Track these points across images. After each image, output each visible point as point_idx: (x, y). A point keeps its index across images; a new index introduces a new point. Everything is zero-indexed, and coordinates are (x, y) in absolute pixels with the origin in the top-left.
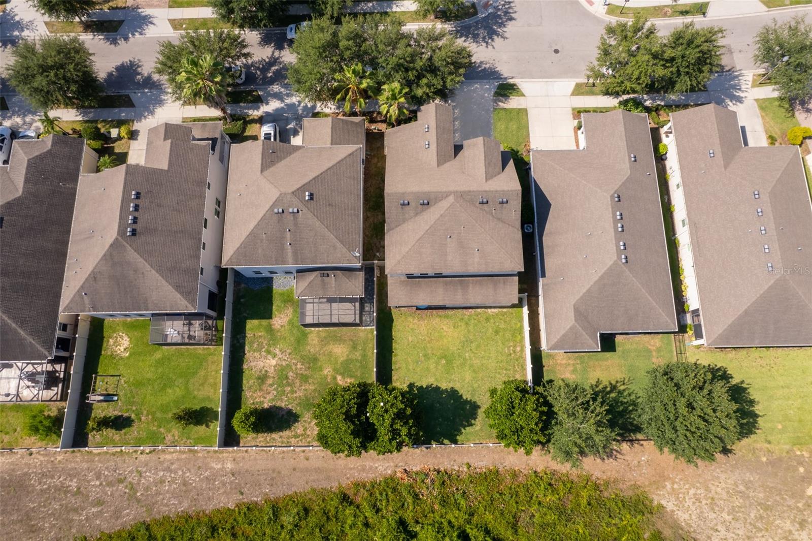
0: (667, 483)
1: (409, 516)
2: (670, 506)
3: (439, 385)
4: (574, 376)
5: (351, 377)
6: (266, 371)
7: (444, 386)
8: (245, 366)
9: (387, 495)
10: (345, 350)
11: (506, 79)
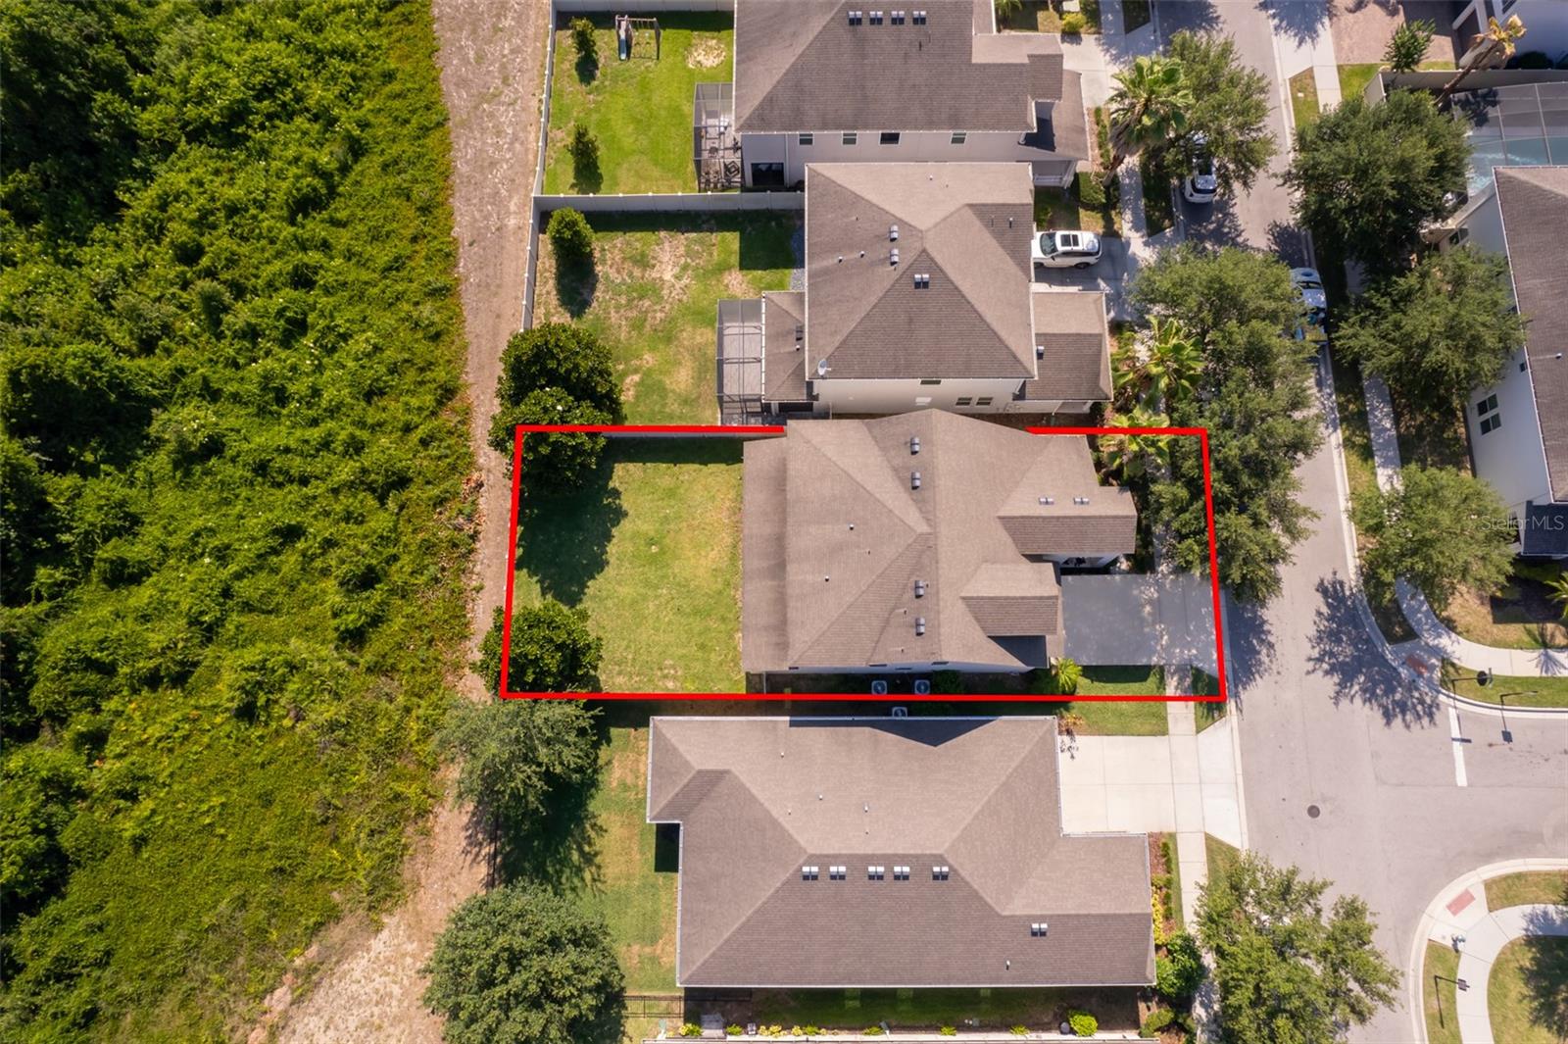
0: (415, 944)
1: (413, 492)
2: (379, 944)
3: (614, 541)
4: (615, 784)
5: (637, 397)
6: (654, 266)
7: (612, 549)
8: (662, 234)
9: (446, 456)
10: (683, 386)
11: (1237, 695)
